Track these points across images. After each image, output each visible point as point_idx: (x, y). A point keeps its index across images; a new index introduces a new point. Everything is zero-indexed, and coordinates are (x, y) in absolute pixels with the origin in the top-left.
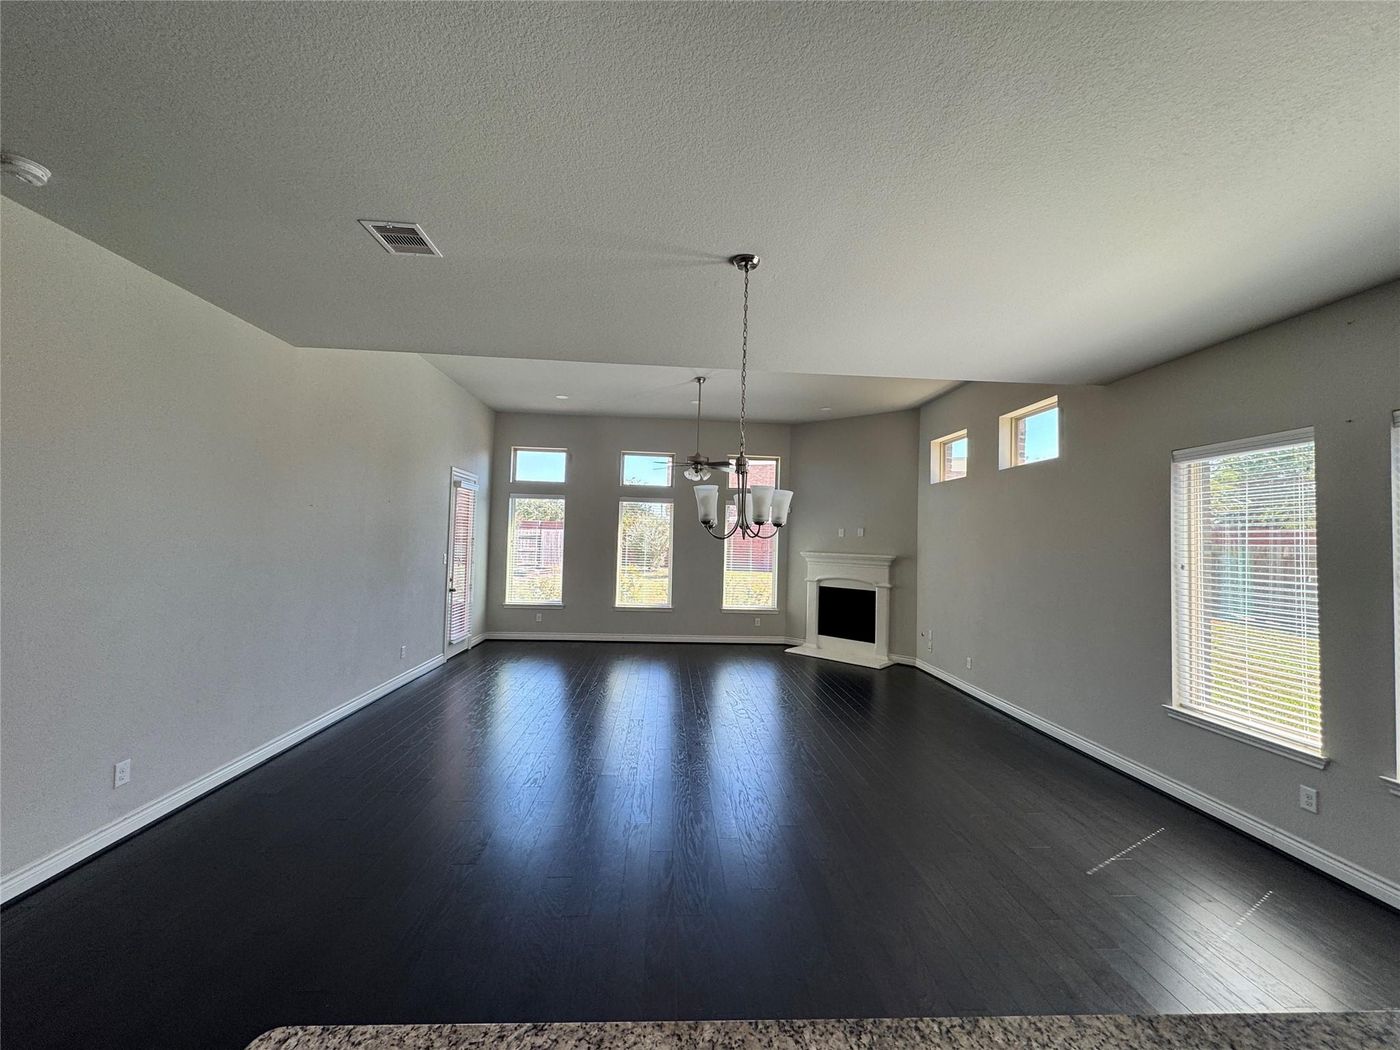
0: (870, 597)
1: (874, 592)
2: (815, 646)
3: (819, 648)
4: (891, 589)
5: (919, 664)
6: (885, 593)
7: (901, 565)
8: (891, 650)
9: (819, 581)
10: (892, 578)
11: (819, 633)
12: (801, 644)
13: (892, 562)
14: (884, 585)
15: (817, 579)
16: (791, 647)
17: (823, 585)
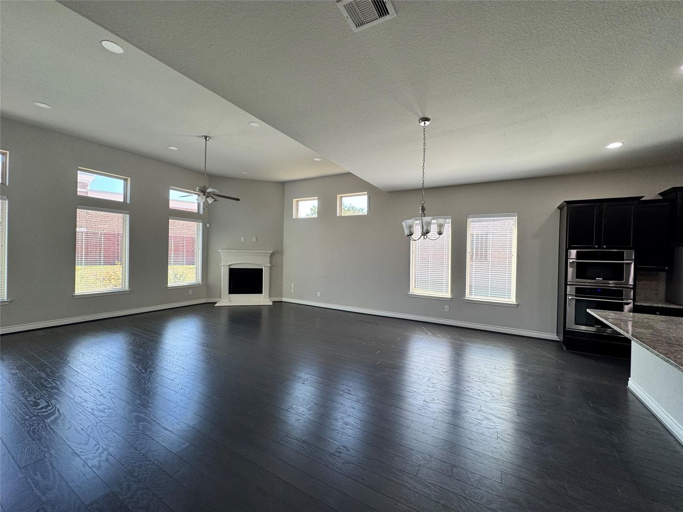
0: (259, 272)
1: (262, 269)
2: (227, 300)
3: (230, 301)
4: (270, 267)
5: (284, 299)
6: (268, 269)
7: (276, 256)
8: (270, 296)
9: (230, 265)
10: (271, 263)
11: (229, 293)
12: (219, 301)
13: (271, 254)
14: (267, 265)
15: (228, 264)
16: (216, 303)
17: (232, 267)
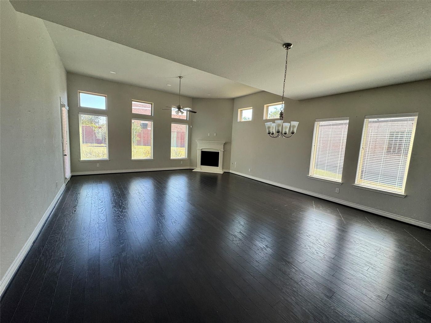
0: (217, 154)
1: (219, 152)
2: (200, 169)
3: (201, 169)
4: (223, 151)
5: (231, 171)
6: (222, 152)
7: (227, 144)
8: (223, 169)
9: (202, 149)
10: (224, 148)
11: (201, 165)
12: (195, 169)
13: (224, 144)
14: (222, 150)
15: (201, 149)
16: (193, 169)
17: (203, 150)
